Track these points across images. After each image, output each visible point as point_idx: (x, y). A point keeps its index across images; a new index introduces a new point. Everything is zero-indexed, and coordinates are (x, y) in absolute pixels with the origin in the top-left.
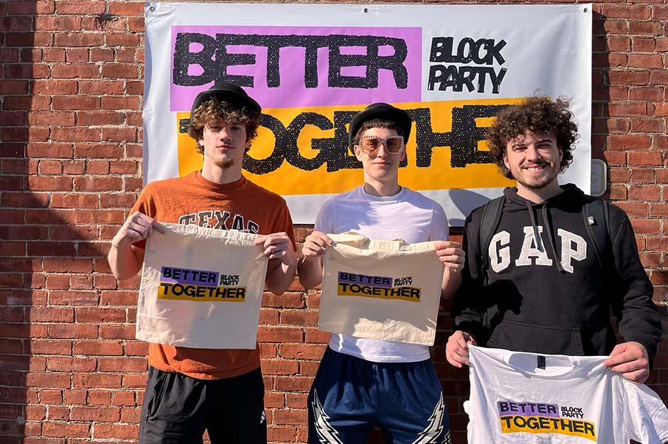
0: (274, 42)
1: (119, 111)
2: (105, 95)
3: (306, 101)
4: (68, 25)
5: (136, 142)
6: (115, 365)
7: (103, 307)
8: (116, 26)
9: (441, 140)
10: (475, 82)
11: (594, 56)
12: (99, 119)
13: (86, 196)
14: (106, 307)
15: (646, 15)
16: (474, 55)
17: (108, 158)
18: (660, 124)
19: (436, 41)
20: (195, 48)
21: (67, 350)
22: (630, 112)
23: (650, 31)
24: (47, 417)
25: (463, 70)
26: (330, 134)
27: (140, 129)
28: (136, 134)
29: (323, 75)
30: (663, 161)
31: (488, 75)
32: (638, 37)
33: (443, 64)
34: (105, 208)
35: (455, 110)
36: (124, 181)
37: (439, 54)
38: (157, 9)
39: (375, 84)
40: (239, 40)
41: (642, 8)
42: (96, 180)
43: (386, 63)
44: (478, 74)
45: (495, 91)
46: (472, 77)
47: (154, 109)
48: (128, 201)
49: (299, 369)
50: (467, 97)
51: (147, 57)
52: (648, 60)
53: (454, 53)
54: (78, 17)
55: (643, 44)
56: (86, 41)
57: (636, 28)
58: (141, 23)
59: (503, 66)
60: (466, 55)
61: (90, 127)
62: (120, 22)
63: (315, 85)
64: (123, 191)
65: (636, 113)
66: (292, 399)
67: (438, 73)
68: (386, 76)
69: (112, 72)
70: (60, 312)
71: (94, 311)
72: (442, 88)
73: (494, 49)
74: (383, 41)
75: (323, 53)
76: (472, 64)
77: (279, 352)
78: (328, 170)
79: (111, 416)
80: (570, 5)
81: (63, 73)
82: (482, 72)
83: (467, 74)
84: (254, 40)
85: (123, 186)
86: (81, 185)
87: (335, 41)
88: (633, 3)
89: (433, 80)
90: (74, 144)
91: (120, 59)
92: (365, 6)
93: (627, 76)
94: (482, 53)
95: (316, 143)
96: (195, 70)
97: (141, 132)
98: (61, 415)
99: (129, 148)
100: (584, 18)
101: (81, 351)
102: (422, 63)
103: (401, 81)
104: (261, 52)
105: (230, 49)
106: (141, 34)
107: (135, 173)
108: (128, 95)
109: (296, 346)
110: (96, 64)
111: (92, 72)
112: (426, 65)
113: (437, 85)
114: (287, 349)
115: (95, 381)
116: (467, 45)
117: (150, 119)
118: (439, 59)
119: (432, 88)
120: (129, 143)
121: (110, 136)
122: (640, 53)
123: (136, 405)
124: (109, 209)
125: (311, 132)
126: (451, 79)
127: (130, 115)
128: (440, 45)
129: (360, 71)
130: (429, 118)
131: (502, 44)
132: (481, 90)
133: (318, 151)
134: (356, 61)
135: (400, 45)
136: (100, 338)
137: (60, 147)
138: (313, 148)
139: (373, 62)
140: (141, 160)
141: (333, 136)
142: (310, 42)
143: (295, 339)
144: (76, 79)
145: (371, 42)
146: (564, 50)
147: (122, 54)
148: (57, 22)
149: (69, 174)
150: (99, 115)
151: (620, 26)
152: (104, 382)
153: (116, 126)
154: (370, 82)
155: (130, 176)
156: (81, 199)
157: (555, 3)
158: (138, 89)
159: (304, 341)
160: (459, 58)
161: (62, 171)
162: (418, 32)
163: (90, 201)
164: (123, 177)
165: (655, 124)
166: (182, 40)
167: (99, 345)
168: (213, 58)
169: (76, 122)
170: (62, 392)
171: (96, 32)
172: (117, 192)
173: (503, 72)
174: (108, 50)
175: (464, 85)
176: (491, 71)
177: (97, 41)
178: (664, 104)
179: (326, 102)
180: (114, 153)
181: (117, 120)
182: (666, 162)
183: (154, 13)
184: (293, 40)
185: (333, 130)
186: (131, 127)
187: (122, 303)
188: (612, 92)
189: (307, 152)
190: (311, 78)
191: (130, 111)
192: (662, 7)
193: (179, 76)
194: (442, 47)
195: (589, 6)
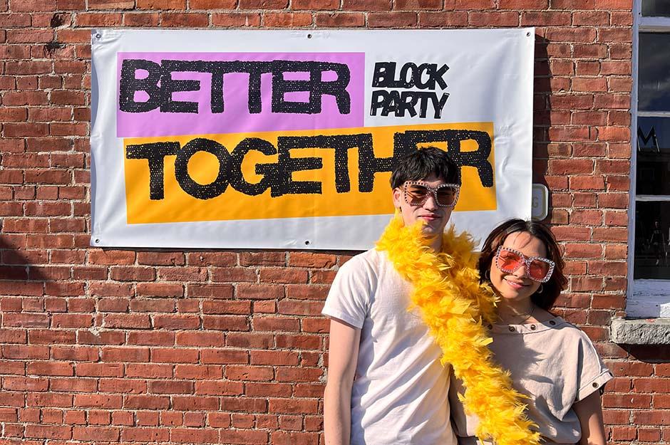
0: (219, 69)
1: (67, 137)
2: (54, 122)
3: (250, 127)
4: (18, 54)
5: (84, 167)
6: (66, 385)
7: (54, 329)
8: (64, 53)
9: (382, 165)
10: (417, 108)
11: (536, 80)
12: (47, 146)
13: (37, 221)
14: (57, 329)
15: (591, 38)
16: (416, 80)
17: (57, 184)
18: (603, 149)
19: (378, 66)
20: (141, 74)
21: (21, 370)
22: (572, 137)
23: (595, 54)
24: (3, 434)
25: (405, 95)
26: (274, 159)
27: (88, 155)
28: (84, 161)
29: (267, 100)
30: (605, 185)
31: (430, 100)
32: (582, 61)
33: (386, 89)
34: (55, 232)
35: (396, 135)
36: (73, 207)
37: (381, 79)
38: (103, 36)
39: (318, 110)
40: (184, 66)
41: (587, 32)
42: (45, 205)
43: (328, 88)
44: (420, 100)
45: (437, 116)
46: (414, 102)
47: (101, 136)
48: (76, 226)
49: (244, 391)
50: (409, 122)
51: (93, 84)
52: (592, 83)
53: (397, 78)
54: (28, 45)
55: (587, 67)
56: (35, 69)
57: (579, 51)
58: (87, 50)
59: (446, 91)
60: (408, 80)
61: (39, 154)
62: (68, 49)
63: (259, 111)
64: (72, 215)
65: (578, 137)
66: (238, 419)
67: (381, 99)
68: (329, 101)
69: (60, 98)
70: (13, 333)
71: (45, 333)
72: (384, 114)
73: (437, 74)
74: (327, 66)
75: (267, 78)
76: (415, 89)
77: (225, 373)
78: (273, 195)
79: (63, 434)
80: (513, 29)
81: (14, 100)
82: (424, 96)
83: (409, 99)
84: (199, 66)
85: (72, 211)
86: (31, 210)
87: (278, 67)
88: (578, 26)
89: (375, 105)
90: (24, 170)
91: (68, 87)
92: (309, 32)
93: (571, 100)
94: (425, 78)
95: (260, 169)
96: (141, 96)
97: (89, 158)
98: (16, 432)
99: (77, 174)
100: (525, 40)
101: (34, 371)
102: (364, 88)
103: (344, 106)
104: (205, 78)
105: (176, 76)
106: (87, 61)
107: (84, 198)
108: (75, 122)
109: (242, 368)
110: (45, 91)
111: (40, 99)
112: (369, 90)
113: (380, 110)
114: (233, 371)
115: (48, 401)
116: (410, 71)
117: (97, 145)
118: (382, 85)
119: (374, 114)
120: (77, 169)
121: (59, 162)
122: (587, 76)
123: (87, 425)
124: (59, 234)
125: (254, 158)
126: (393, 105)
127: (78, 141)
128: (382, 70)
129: (303, 97)
130: (371, 144)
131: (445, 68)
132: (423, 115)
133: (262, 176)
134: (300, 86)
135: (343, 71)
136: (52, 360)
137: (11, 173)
138: (257, 173)
139: (316, 87)
140: (89, 185)
141: (277, 162)
142: (254, 68)
143: (240, 360)
144: (26, 107)
145: (315, 67)
146: (506, 76)
147: (69, 81)
148: (8, 51)
149: (20, 200)
150: (48, 142)
151: (563, 50)
152: (56, 401)
153: (64, 153)
154: (313, 107)
155: (79, 201)
156: (31, 224)
157: (498, 27)
158: (85, 115)
159: (249, 363)
160: (402, 83)
161: (13, 197)
162: (361, 57)
163: (40, 226)
164: (72, 202)
165: (598, 149)
166: (128, 67)
167: (50, 366)
168: (159, 85)
169: (25, 149)
170: (17, 410)
171: (44, 60)
172: (66, 217)
173: (445, 97)
174: (56, 78)
175: (406, 110)
176: (433, 96)
177: (46, 69)
178: (608, 127)
179: (270, 127)
180: (62, 178)
181: (66, 146)
182: (609, 186)
183: (100, 40)
184: (237, 66)
185: (277, 155)
186: (79, 153)
187: (72, 325)
188: (553, 117)
189: (251, 177)
190: (254, 104)
191: (78, 137)
192: (609, 29)
193: (125, 103)
194: (385, 72)
195: (532, 30)
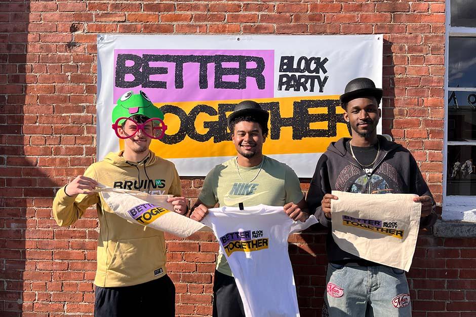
0: (180, 60)
1: (81, 104)
2: (72, 94)
3: (201, 98)
4: (48, 49)
5: (92, 124)
6: (80, 266)
7: (72, 229)
8: (79, 50)
9: (286, 122)
10: (308, 85)
11: (384, 68)
12: (68, 109)
13: (61, 159)
14: (74, 229)
15: (419, 41)
16: (307, 68)
17: (75, 134)
18: (427, 112)
19: (283, 58)
20: (129, 63)
21: (49, 257)
22: (407, 104)
23: (421, 51)
24: (37, 299)
25: (300, 77)
26: (216, 118)
27: (95, 115)
28: (92, 119)
29: (211, 81)
30: (428, 135)
31: (316, 80)
32: (413, 56)
33: (288, 73)
34: (73, 166)
35: (295, 103)
36: (85, 149)
37: (285, 67)
38: (105, 39)
39: (244, 87)
40: (157, 58)
41: (417, 36)
42: (67, 148)
43: (251, 73)
44: (310, 80)
45: (321, 91)
46: (306, 82)
47: (103, 103)
48: (87, 162)
49: (196, 269)
50: (303, 95)
51: (98, 69)
52: (420, 70)
53: (295, 66)
54: (55, 44)
55: (416, 60)
56: (60, 59)
57: (411, 50)
58: (95, 48)
59: (326, 74)
60: (302, 67)
61: (63, 115)
62: (82, 47)
63: (206, 87)
64: (84, 155)
65: (411, 105)
66: (191, 288)
67: (285, 80)
68: (251, 81)
69: (77, 79)
70: (44, 232)
71: (66, 232)
72: (287, 89)
73: (321, 64)
74: (249, 59)
75: (211, 66)
76: (306, 73)
77: (184, 258)
78: (215, 142)
79: (77, 298)
80: (369, 35)
81: (45, 80)
82: (313, 78)
83: (303, 80)
84: (167, 58)
85: (84, 152)
86: (57, 152)
87: (219, 59)
88: (410, 33)
89: (281, 84)
90: (53, 125)
91: (81, 71)
92: (238, 37)
93: (406, 81)
94: (313, 66)
95: (206, 124)
96: (130, 78)
97: (96, 118)
98: (46, 298)
99: (88, 128)
100: (377, 43)
101: (58, 257)
102: (274, 73)
103: (261, 84)
104: (171, 66)
105: (152, 64)
106: (95, 55)
107: (92, 144)
108: (86, 94)
109: (194, 254)
110: (67, 74)
111: (63, 79)
112: (277, 74)
113: (284, 87)
114: (189, 256)
115: (68, 277)
116: (303, 62)
117: (101, 110)
118: (285, 71)
119: (281, 89)
120: (88, 125)
121: (76, 120)
122: (416, 66)
123: (93, 292)
124: (75, 167)
125: (203, 117)
126: (293, 83)
127: (88, 107)
128: (286, 61)
129: (235, 78)
130: (279, 108)
131: (326, 60)
132: (312, 90)
133: (208, 130)
134: (233, 71)
135: (260, 62)
136: (70, 249)
137: (44, 127)
138: (205, 127)
139: (243, 72)
140: (95, 136)
141: (218, 120)
142: (203, 60)
143: (194, 249)
144: (54, 84)
145: (242, 59)
146: (365, 65)
147: (82, 68)
148: (41, 48)
149: (50, 145)
150: (69, 107)
151: (401, 49)
152: (73, 277)
153: (79, 114)
154: (242, 85)
155: (89, 146)
156: (57, 160)
157: (359, 34)
158: (93, 90)
159: (200, 250)
160: (298, 70)
161: (45, 143)
162: (271, 53)
163: (63, 162)
164: (84, 146)
165: (423, 112)
166: (121, 59)
167: (69, 253)
168: (141, 70)
169: (54, 111)
170: (46, 283)
171: (66, 54)
172: (80, 156)
173: (326, 79)
174: (74, 65)
175: (301, 87)
176: (318, 78)
177: (67, 59)
178: (430, 98)
179: (213, 98)
180: (78, 131)
181: (80, 110)
182: (430, 136)
183: (103, 42)
184: (191, 58)
185: (218, 116)
186: (89, 115)
187: (84, 227)
188: (396, 91)
189: (201, 130)
190: (203, 83)
191: (88, 104)
192: (430, 35)
193: (120, 82)
194: (287, 63)
195: (381, 36)
